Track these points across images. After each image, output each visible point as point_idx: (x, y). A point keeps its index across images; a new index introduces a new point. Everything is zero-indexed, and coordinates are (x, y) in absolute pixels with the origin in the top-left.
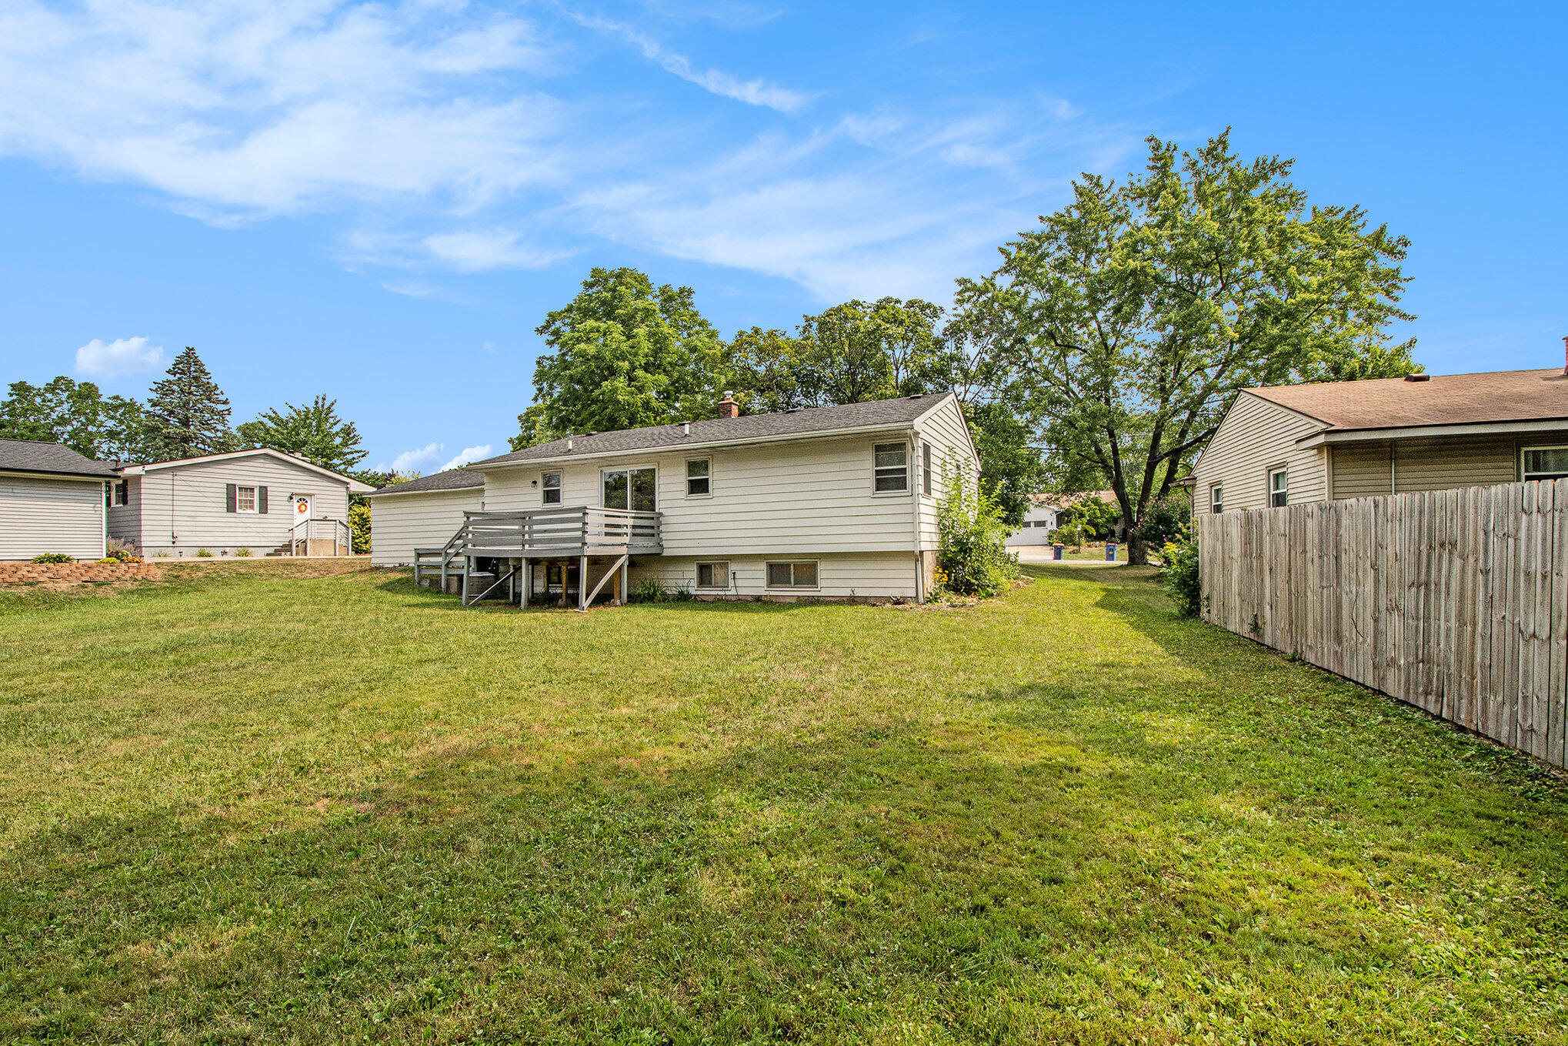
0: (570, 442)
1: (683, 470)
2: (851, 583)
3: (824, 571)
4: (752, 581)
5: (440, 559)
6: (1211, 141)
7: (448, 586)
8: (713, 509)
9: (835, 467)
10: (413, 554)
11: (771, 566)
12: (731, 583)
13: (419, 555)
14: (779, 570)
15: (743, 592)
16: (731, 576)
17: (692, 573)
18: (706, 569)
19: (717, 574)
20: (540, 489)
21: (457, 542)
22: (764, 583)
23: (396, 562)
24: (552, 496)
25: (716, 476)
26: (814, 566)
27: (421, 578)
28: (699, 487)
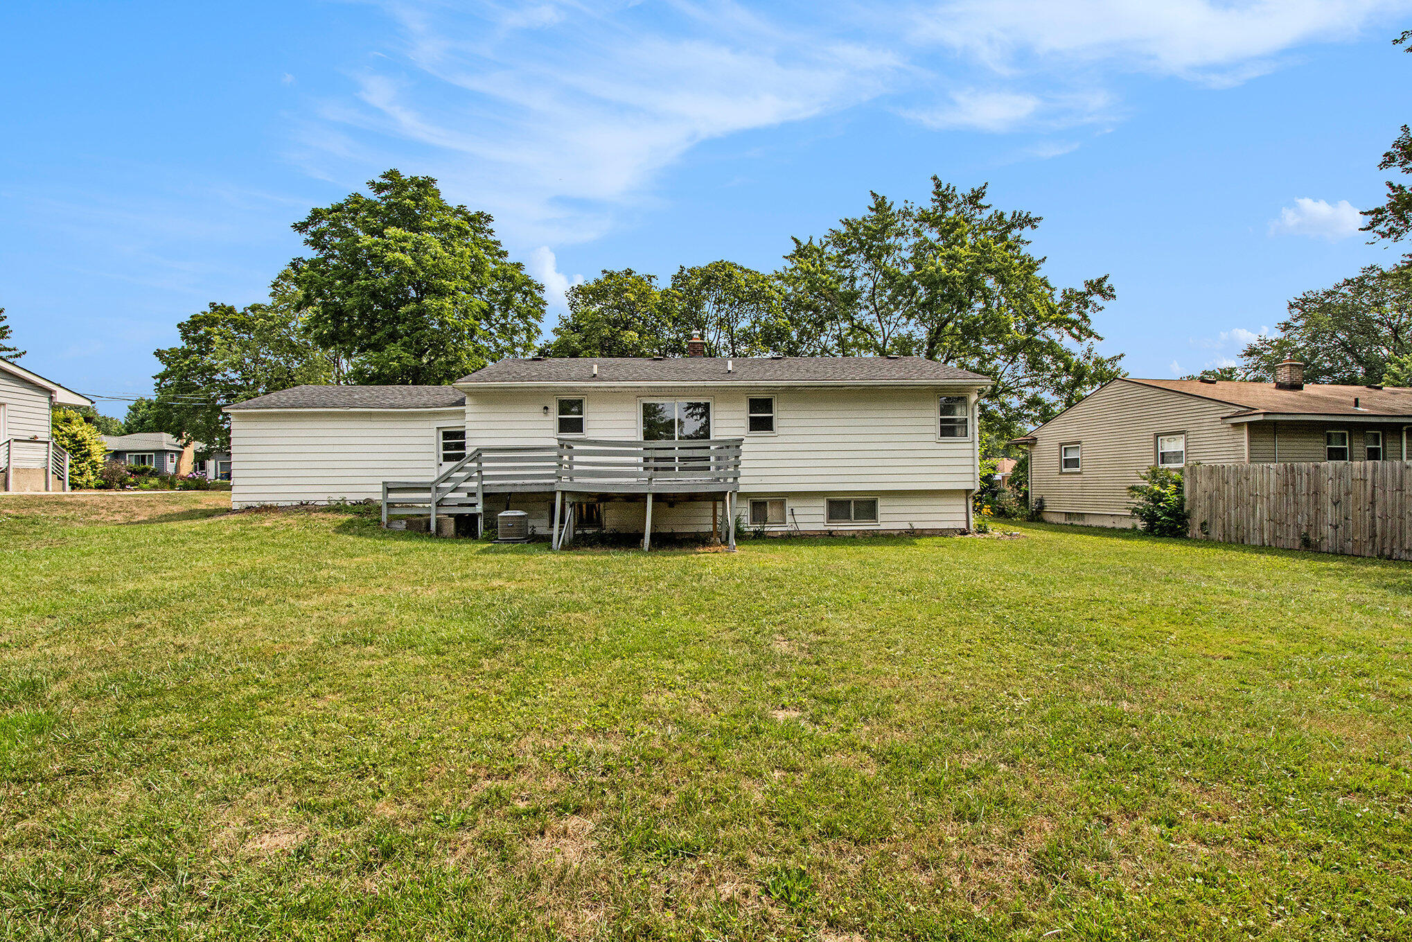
0: (595, 367)
1: (745, 406)
2: (909, 518)
3: (883, 507)
4: (812, 518)
5: (428, 495)
6: (973, 191)
7: (439, 528)
8: (780, 447)
9: (904, 414)
10: (380, 488)
11: (831, 503)
12: (789, 519)
13: (389, 489)
14: (839, 506)
15: (802, 527)
16: (788, 512)
17: (745, 510)
18: (760, 504)
19: (771, 512)
20: (554, 416)
21: (456, 475)
22: (823, 519)
23: (296, 499)
24: (571, 425)
25: (781, 415)
26: (874, 503)
27: (392, 519)
28: (761, 424)
